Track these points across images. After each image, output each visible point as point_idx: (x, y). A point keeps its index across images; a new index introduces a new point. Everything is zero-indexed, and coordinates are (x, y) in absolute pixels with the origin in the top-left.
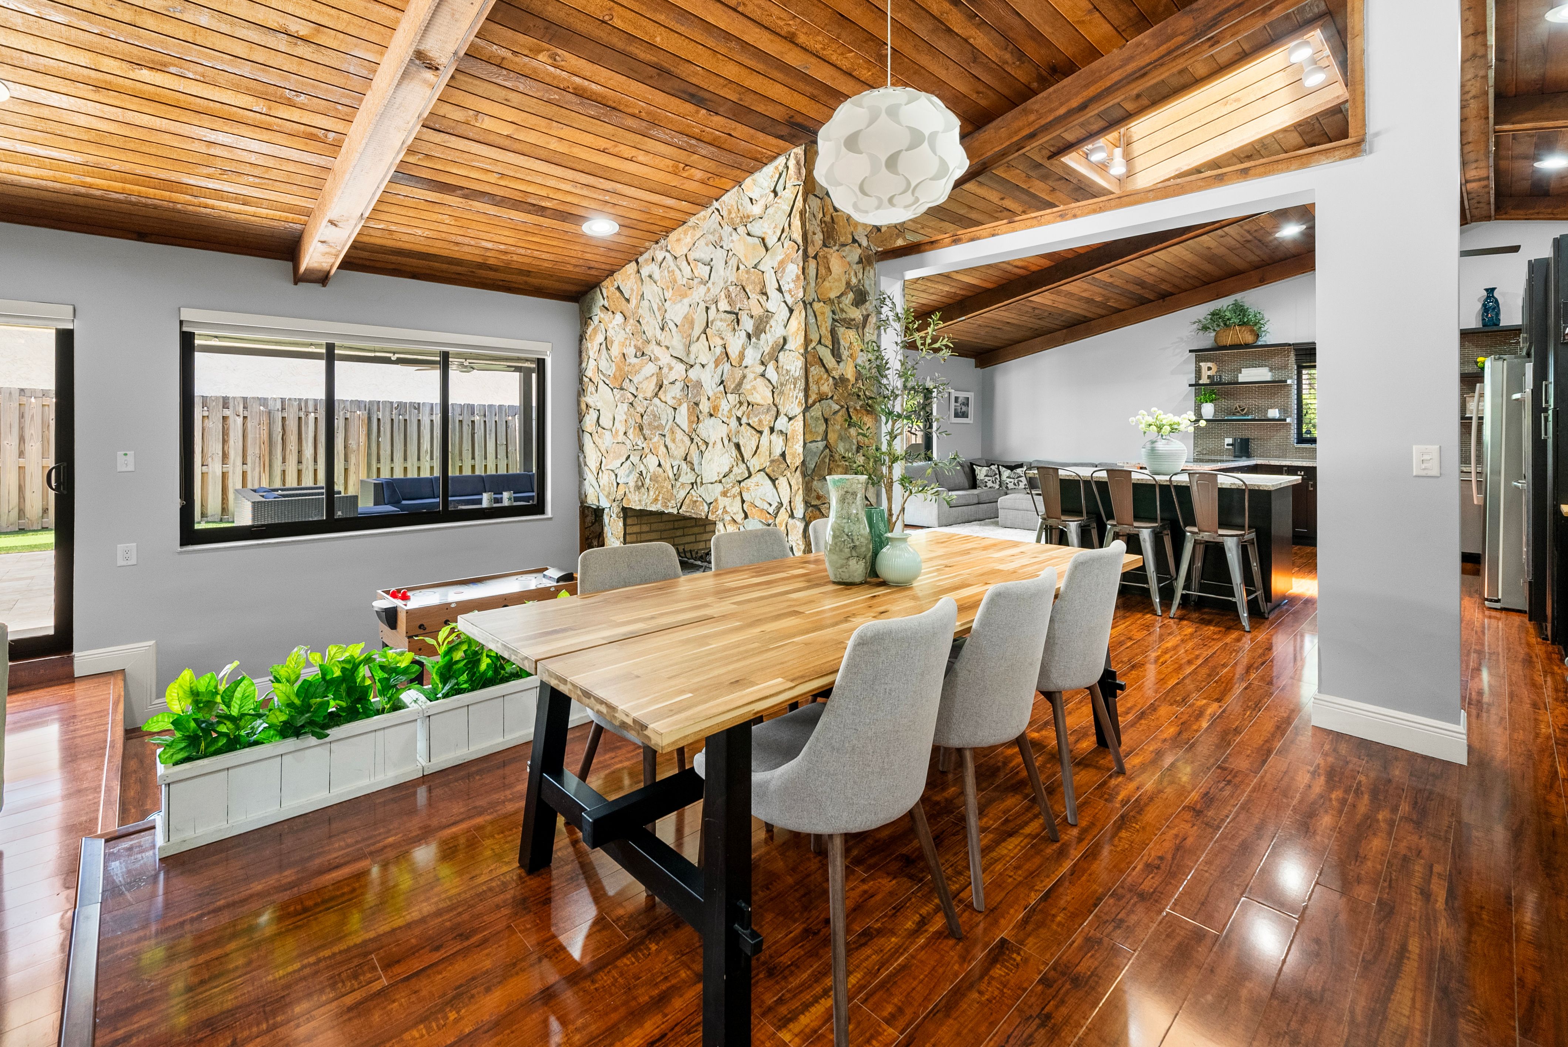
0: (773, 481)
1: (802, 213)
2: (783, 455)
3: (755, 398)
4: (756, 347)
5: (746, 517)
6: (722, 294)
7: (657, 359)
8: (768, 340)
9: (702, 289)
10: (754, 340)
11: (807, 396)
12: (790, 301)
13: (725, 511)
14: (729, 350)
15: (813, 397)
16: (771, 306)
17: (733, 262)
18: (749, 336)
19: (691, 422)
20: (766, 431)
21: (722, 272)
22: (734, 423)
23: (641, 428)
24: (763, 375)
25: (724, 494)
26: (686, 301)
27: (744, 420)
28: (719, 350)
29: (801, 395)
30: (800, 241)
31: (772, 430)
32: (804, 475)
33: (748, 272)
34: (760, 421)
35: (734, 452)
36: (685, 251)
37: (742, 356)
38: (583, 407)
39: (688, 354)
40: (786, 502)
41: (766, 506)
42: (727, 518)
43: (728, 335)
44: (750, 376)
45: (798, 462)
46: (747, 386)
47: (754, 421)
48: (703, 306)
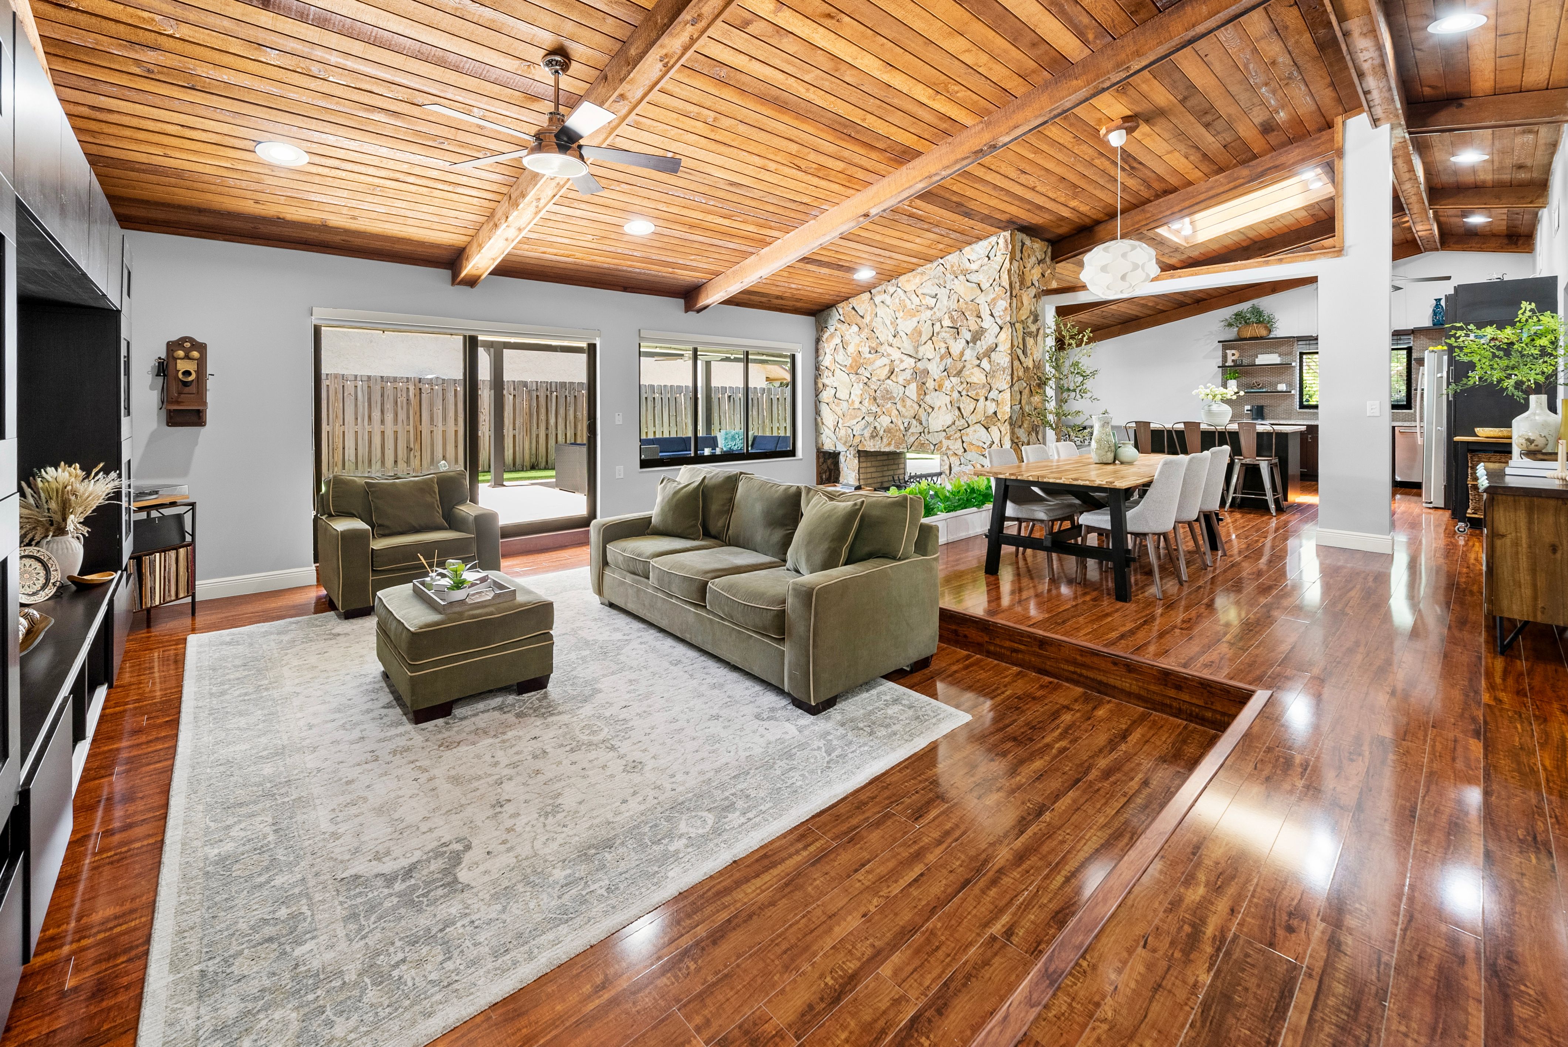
0: (987, 429)
1: (1009, 271)
2: (995, 413)
3: (974, 379)
4: (973, 349)
5: (965, 451)
6: (946, 316)
7: (889, 355)
8: (982, 345)
9: (929, 313)
10: (971, 345)
11: (1012, 379)
12: (1000, 322)
13: (948, 448)
14: (951, 351)
15: (1015, 379)
16: (985, 325)
17: (955, 297)
18: (968, 342)
19: (919, 395)
20: (982, 399)
21: (945, 302)
22: (955, 395)
23: (875, 399)
24: (979, 366)
25: (948, 438)
26: (915, 320)
27: (964, 393)
28: (943, 351)
29: (1009, 378)
30: (1008, 287)
31: (986, 399)
32: (1011, 424)
33: (966, 303)
34: (977, 394)
35: (957, 412)
36: (914, 288)
37: (962, 354)
38: (820, 386)
39: (917, 352)
40: (997, 441)
41: (981, 444)
42: (950, 453)
43: (951, 342)
44: (968, 366)
45: (1007, 417)
46: (966, 372)
47: (972, 393)
48: (930, 323)
